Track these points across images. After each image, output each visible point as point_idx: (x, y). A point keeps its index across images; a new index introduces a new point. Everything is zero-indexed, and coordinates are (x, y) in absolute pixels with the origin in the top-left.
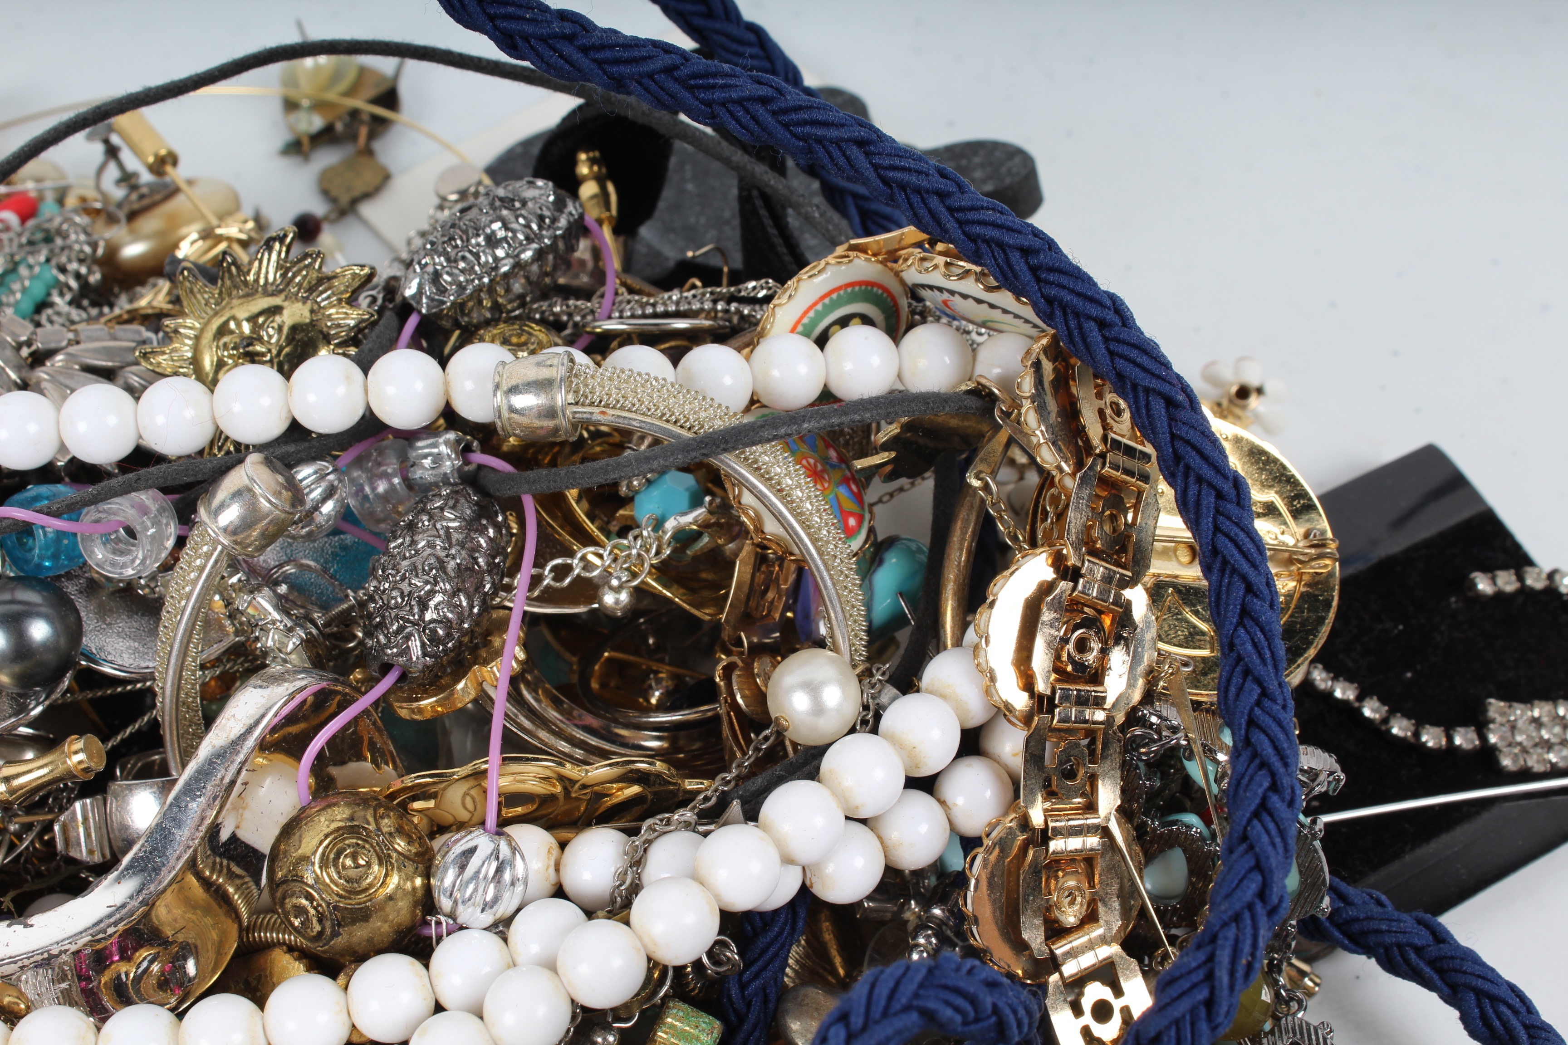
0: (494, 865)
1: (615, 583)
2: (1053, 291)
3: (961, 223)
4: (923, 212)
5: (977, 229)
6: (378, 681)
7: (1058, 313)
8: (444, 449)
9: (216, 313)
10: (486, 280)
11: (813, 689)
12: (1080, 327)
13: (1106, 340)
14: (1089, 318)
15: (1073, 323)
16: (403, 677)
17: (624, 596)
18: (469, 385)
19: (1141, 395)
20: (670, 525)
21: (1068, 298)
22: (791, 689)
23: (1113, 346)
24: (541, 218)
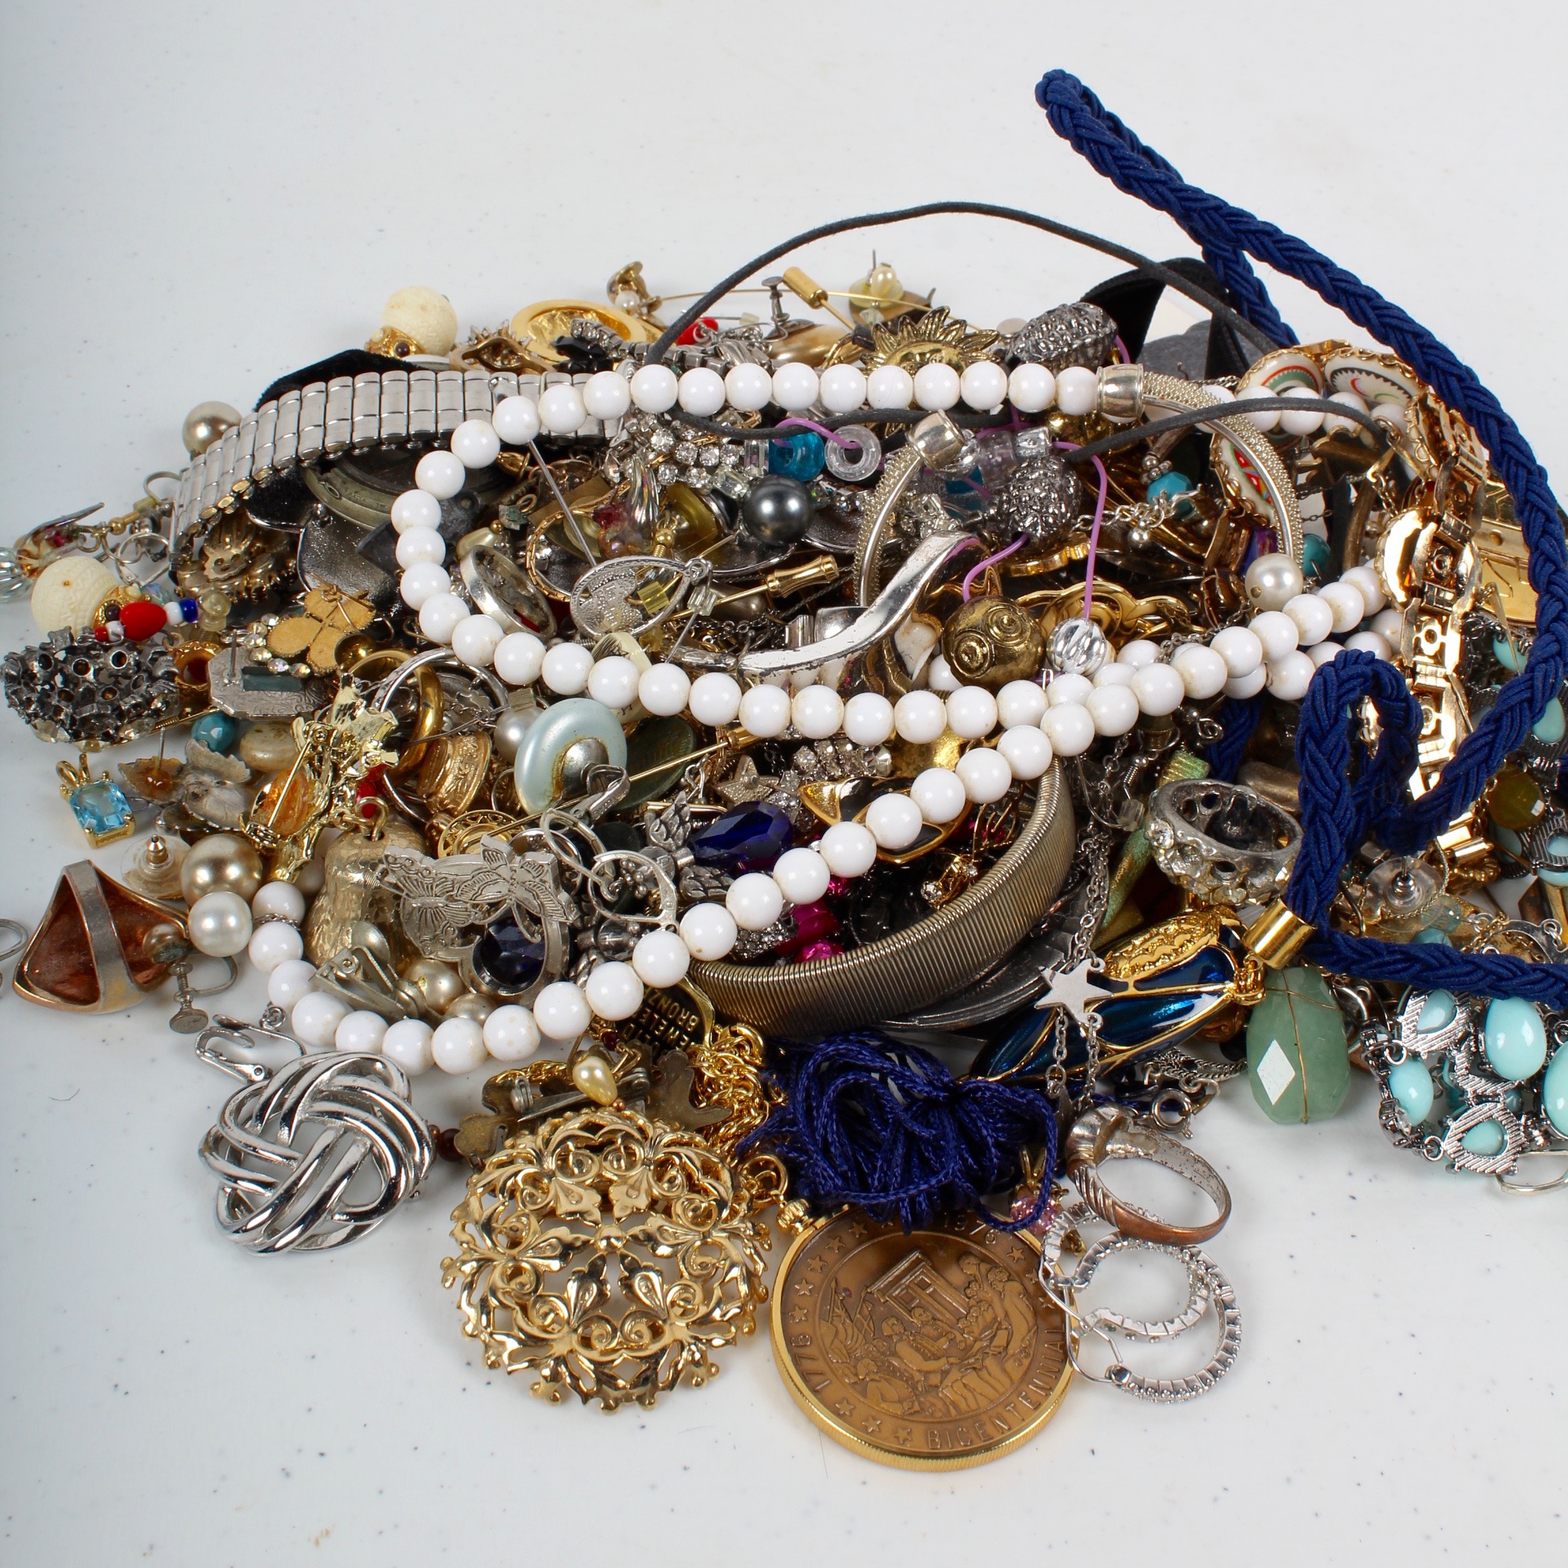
0: (1089, 640)
1: (1142, 524)
2: (1431, 359)
3: (1379, 316)
4: (1355, 308)
5: (1387, 320)
6: (1009, 545)
7: (1433, 372)
8: (1042, 436)
9: (897, 351)
10: (1066, 350)
11: (1277, 573)
12: (1446, 381)
13: (1462, 388)
14: (1452, 374)
15: (1441, 378)
16: (1027, 543)
17: (1146, 537)
18: (1070, 389)
19: (1482, 419)
20: (1175, 498)
21: (1440, 362)
22: (1262, 575)
23: (1466, 392)
24: (1097, 323)
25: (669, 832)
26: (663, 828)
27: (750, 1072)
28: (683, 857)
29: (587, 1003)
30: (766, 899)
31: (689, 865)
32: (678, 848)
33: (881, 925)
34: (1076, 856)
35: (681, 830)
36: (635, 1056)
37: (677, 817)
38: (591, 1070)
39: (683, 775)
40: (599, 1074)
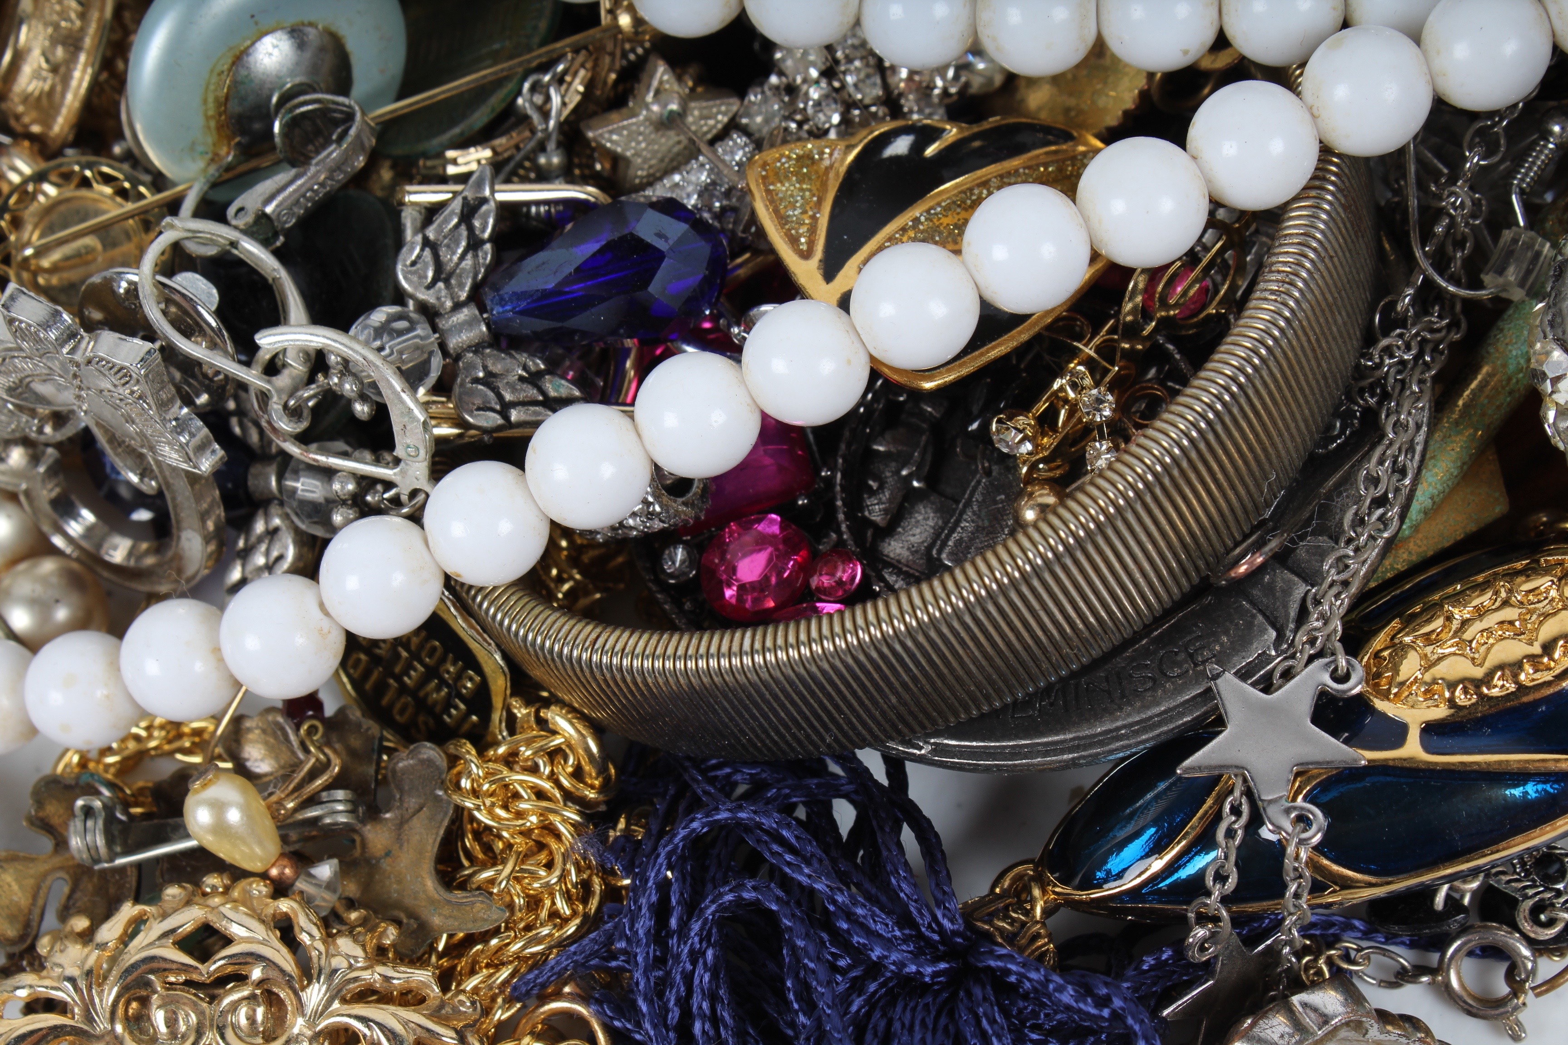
25: (439, 266)
26: (427, 252)
27: (565, 820)
28: (460, 328)
29: (221, 660)
30: (607, 471)
31: (477, 348)
32: (458, 306)
33: (910, 477)
34: (1359, 372)
35: (468, 262)
36: (328, 764)
37: (463, 231)
38: (219, 807)
39: (519, 93)
40: (234, 816)
